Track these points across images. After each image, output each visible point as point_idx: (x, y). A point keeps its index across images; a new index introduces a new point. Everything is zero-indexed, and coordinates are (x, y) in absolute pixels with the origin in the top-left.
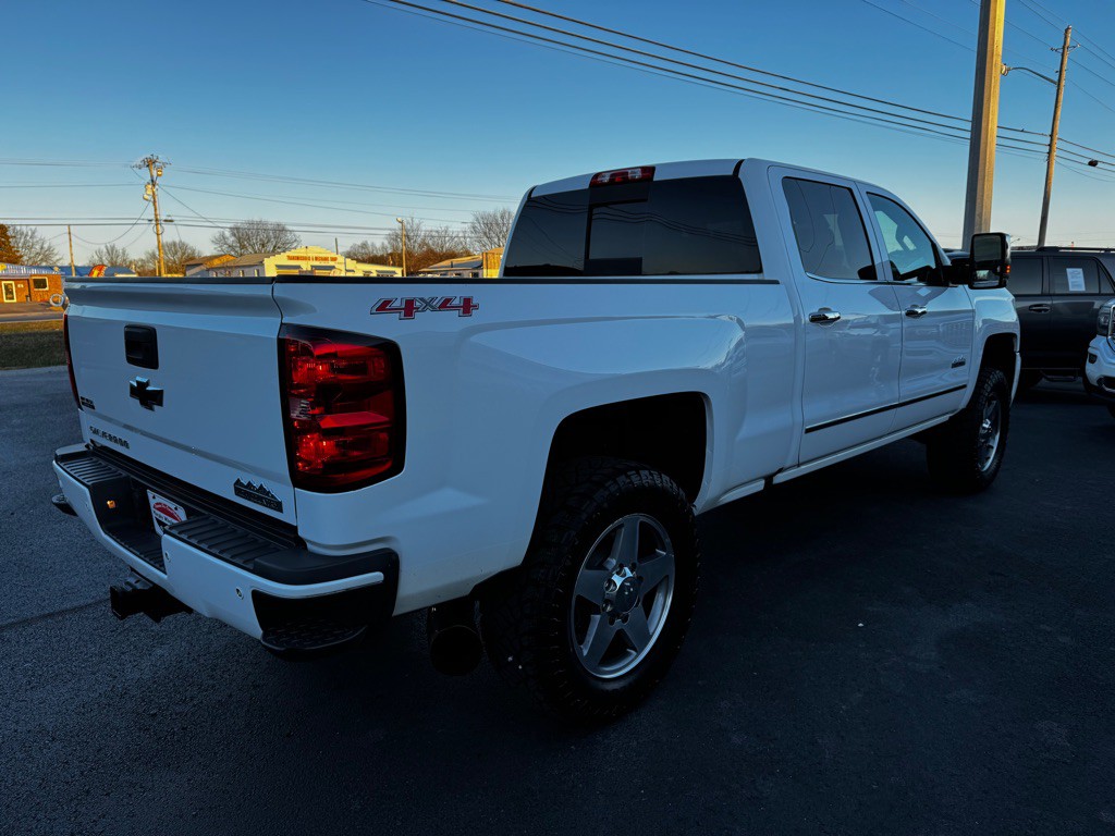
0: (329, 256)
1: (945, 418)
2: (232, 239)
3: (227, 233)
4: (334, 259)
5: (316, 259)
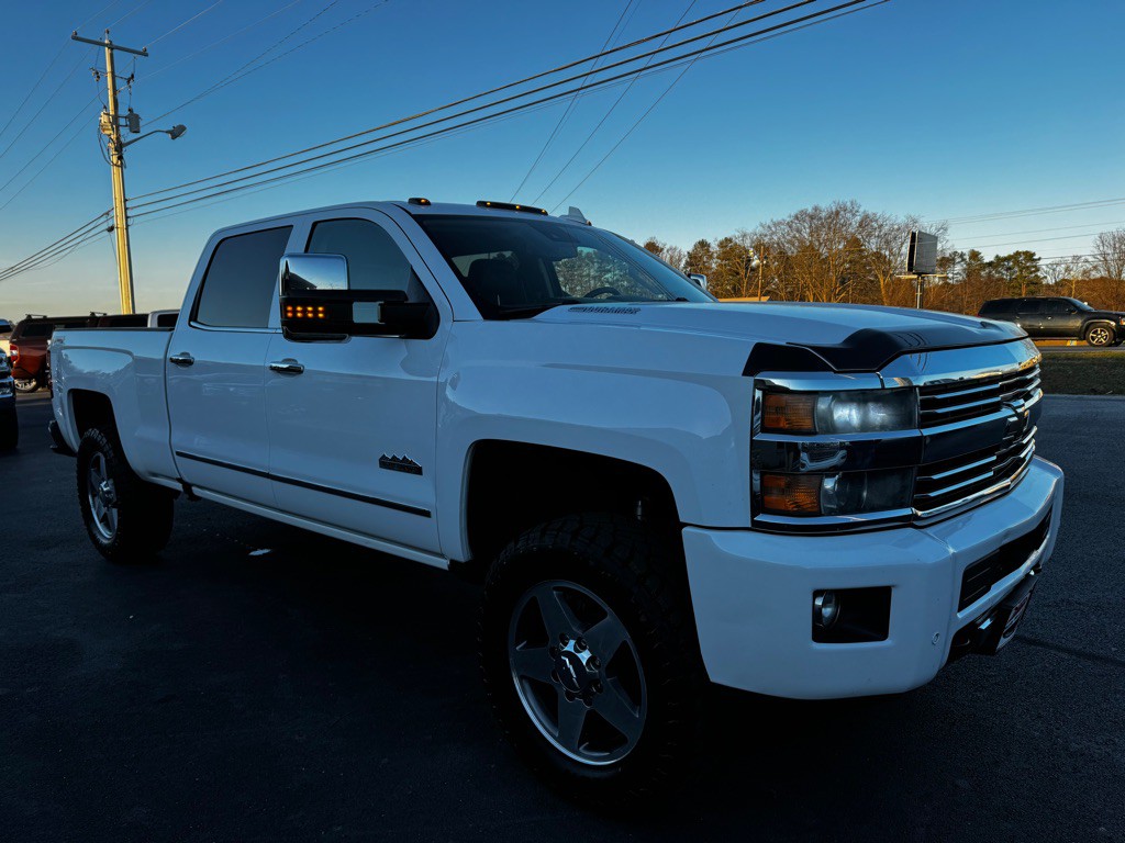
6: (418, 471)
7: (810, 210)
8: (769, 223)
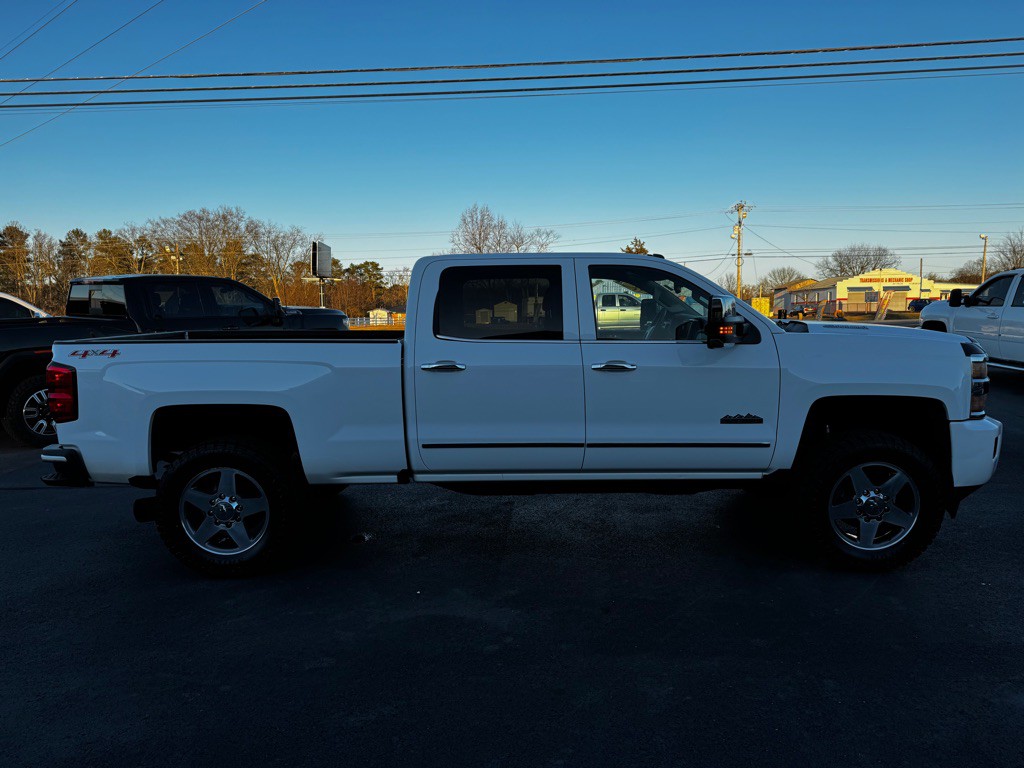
0: (904, 277)
1: (758, 475)
2: (835, 263)
3: (830, 259)
4: (909, 280)
5: (890, 280)
6: (759, 421)
7: (198, 212)
8: (157, 220)
